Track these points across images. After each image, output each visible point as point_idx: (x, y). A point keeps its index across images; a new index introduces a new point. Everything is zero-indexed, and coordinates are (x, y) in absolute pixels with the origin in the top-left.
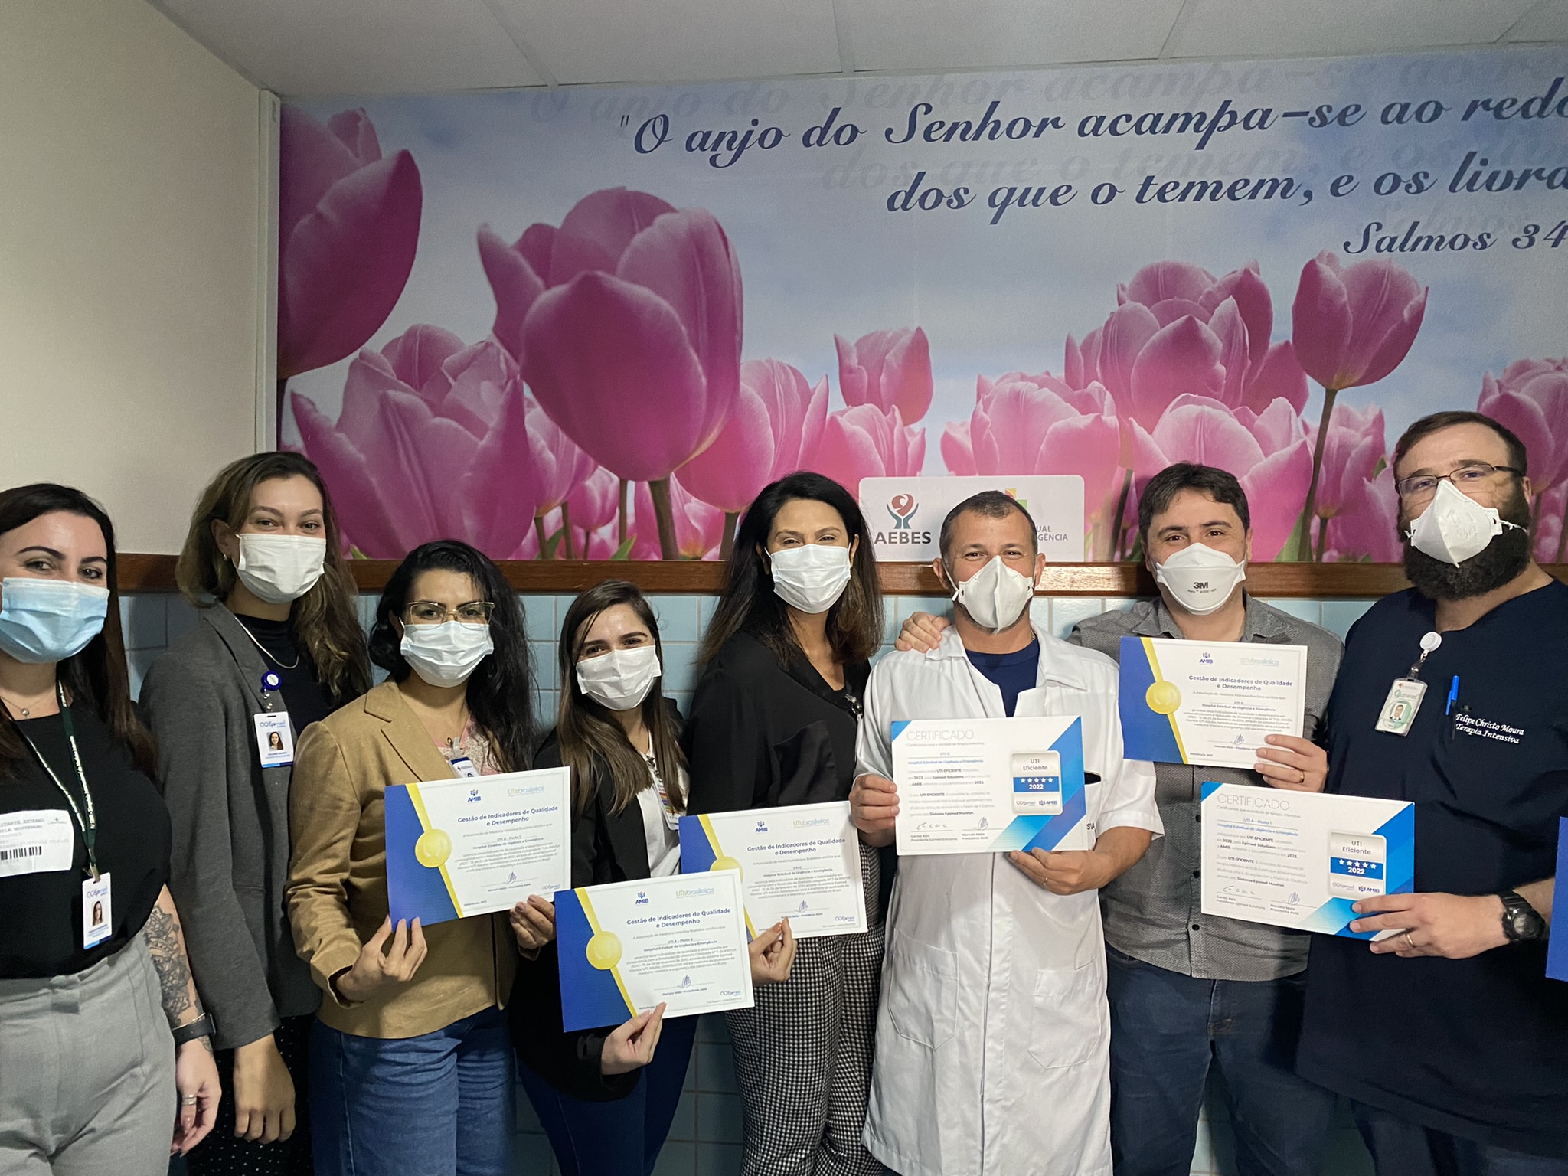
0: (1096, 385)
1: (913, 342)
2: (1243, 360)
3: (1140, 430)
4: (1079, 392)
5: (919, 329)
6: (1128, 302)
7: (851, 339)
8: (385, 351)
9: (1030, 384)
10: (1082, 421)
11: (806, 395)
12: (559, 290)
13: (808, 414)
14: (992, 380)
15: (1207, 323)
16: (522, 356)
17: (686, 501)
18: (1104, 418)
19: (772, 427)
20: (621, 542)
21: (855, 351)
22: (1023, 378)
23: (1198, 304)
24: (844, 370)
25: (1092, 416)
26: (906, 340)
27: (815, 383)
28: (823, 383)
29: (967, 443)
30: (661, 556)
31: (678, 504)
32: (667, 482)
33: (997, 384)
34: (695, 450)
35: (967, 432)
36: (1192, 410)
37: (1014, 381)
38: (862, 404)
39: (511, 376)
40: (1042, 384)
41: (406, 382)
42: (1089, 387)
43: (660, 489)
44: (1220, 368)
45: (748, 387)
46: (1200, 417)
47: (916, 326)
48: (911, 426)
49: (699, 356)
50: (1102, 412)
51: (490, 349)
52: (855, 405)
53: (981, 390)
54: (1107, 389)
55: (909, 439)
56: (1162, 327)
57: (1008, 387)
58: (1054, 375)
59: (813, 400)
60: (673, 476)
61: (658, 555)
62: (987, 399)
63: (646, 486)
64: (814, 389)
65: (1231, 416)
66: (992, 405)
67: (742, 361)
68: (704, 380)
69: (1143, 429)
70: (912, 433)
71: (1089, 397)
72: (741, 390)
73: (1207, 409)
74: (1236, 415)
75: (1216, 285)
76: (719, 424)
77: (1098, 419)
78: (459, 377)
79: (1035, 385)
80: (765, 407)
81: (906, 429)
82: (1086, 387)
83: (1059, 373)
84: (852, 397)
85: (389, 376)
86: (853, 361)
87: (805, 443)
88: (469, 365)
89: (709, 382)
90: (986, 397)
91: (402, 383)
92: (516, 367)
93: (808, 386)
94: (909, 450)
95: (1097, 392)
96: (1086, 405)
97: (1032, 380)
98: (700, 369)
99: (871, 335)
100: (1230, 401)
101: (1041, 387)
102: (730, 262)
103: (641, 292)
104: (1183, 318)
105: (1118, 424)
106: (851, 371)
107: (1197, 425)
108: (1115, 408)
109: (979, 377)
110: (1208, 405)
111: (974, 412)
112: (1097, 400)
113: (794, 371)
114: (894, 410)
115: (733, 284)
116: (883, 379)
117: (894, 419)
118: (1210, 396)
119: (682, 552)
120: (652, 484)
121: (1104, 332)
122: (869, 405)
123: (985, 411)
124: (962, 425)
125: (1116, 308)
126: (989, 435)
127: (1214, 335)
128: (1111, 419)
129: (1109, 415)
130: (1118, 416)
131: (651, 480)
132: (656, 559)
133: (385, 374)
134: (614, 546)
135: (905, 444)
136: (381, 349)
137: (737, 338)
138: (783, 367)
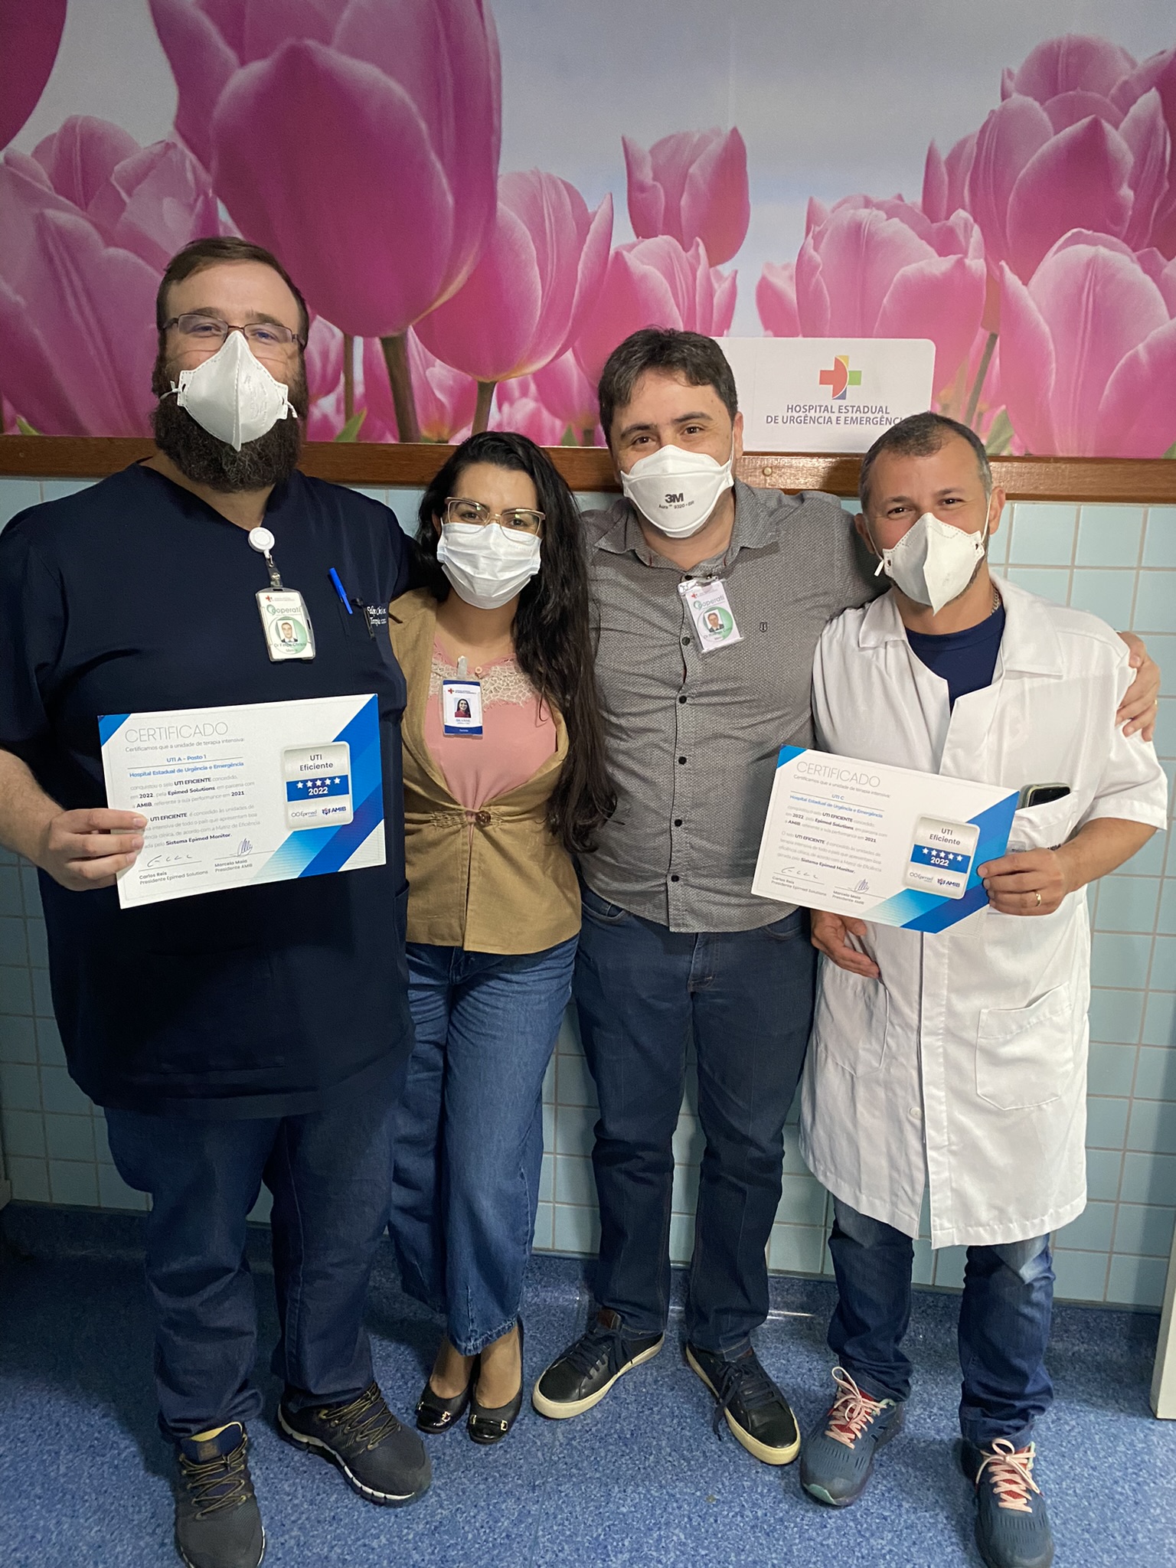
0: (962, 215)
1: (726, 149)
2: (1159, 182)
3: (1011, 278)
4: (938, 224)
5: (735, 131)
6: (1015, 95)
7: (644, 144)
8: (38, 152)
9: (875, 212)
10: (939, 265)
11: (584, 222)
12: (258, 68)
13: (585, 248)
14: (826, 205)
15: (1116, 127)
16: (214, 164)
17: (428, 365)
18: (967, 261)
19: (539, 265)
20: (348, 417)
21: (649, 159)
22: (868, 203)
23: (1108, 101)
24: (635, 187)
25: (952, 259)
26: (715, 147)
27: (594, 205)
28: (605, 206)
29: (790, 292)
30: (398, 437)
31: (417, 368)
32: (403, 339)
33: (833, 212)
34: (440, 295)
35: (791, 278)
36: (1083, 251)
37: (856, 208)
38: (656, 236)
39: (200, 191)
40: (892, 212)
41: (68, 198)
42: (952, 218)
43: (394, 348)
44: (1127, 193)
45: (507, 209)
46: (1091, 264)
47: (730, 128)
48: (720, 268)
49: (443, 164)
50: (966, 253)
51: (171, 153)
52: (647, 236)
53: (812, 218)
54: (975, 221)
55: (716, 285)
56: (1056, 133)
57: (847, 215)
58: (908, 200)
59: (592, 227)
60: (411, 330)
61: (395, 437)
62: (819, 232)
63: (377, 344)
64: (595, 214)
65: (1132, 261)
66: (825, 240)
67: (500, 173)
68: (450, 199)
69: (1016, 278)
70: (719, 277)
71: (951, 231)
72: (499, 214)
73: (1103, 251)
74: (1141, 260)
75: (1134, 72)
76: (471, 258)
77: (960, 263)
78: (135, 192)
79: (882, 215)
80: (530, 238)
81: (712, 270)
82: (947, 218)
83: (914, 196)
84: (644, 227)
85: (46, 190)
86: (646, 175)
87: (581, 287)
88: (145, 175)
89: (457, 201)
90: (818, 229)
91: (61, 198)
92: (206, 178)
93: (587, 210)
94: (716, 300)
95: (962, 225)
96: (945, 244)
97: (879, 206)
98: (444, 181)
99: (671, 137)
100: (1133, 241)
101: (889, 217)
102: (484, 27)
103: (364, 71)
104: (1086, 121)
105: (985, 270)
106: (642, 188)
107: (1087, 273)
108: (983, 248)
109: (811, 200)
110: (1105, 246)
111: (802, 248)
112: (961, 237)
113: (569, 188)
114: (698, 245)
115: (488, 60)
116: (684, 201)
117: (697, 256)
118: (1107, 232)
119: (425, 432)
120: (385, 342)
121: (979, 138)
122: (665, 237)
123: (816, 249)
124: (786, 267)
125: (997, 104)
126: (818, 283)
127: (1124, 146)
128: (976, 264)
129: (975, 258)
130: (986, 260)
131: (384, 336)
132: (393, 441)
133: (38, 185)
134: (338, 422)
135: (710, 293)
136: (32, 149)
137: (494, 139)
138: (553, 181)
